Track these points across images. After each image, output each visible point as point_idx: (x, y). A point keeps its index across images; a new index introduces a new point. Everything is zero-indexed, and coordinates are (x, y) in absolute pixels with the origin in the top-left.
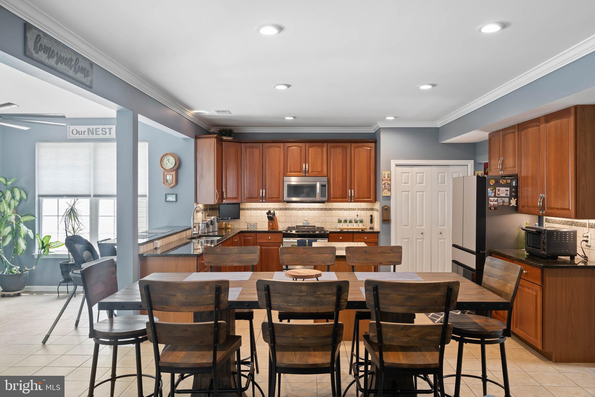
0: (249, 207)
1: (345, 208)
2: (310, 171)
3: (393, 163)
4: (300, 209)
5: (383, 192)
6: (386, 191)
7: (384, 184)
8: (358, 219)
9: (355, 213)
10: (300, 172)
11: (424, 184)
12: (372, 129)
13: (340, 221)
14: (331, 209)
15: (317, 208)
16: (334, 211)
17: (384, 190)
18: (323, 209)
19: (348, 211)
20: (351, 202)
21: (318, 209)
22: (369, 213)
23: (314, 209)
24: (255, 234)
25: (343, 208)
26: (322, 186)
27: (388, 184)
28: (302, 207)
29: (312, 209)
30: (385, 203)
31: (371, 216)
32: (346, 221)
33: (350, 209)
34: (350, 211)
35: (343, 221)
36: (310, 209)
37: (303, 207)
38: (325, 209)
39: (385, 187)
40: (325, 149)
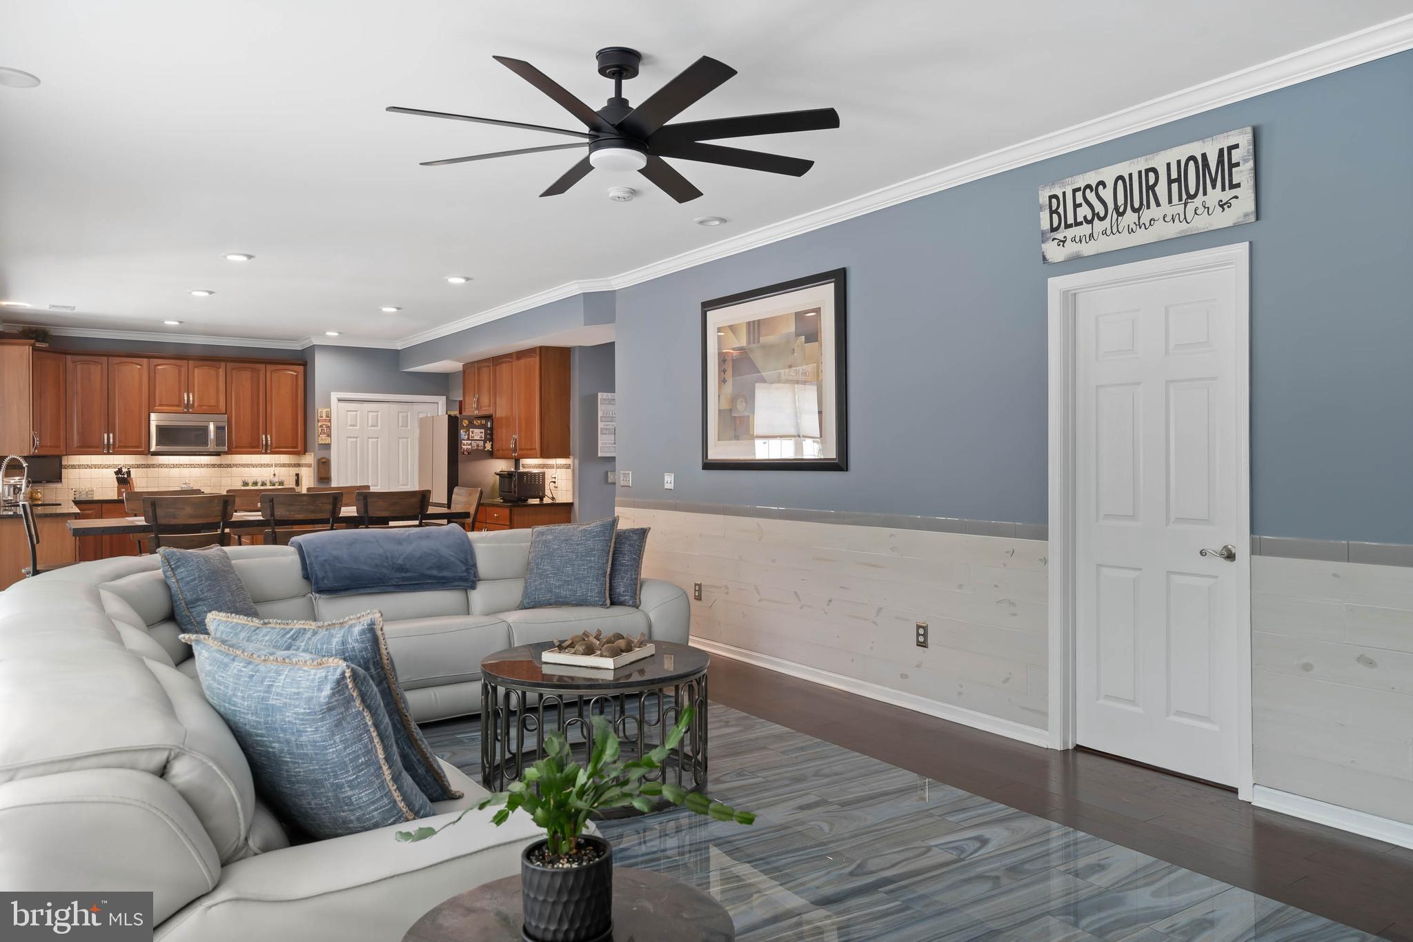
1: (253, 463)
2: (196, 404)
3: (334, 396)
4: (174, 466)
5: (320, 438)
6: (323, 436)
7: (321, 426)
8: (276, 480)
9: (271, 470)
10: (178, 406)
11: (379, 428)
12: (298, 345)
13: (245, 484)
15: (206, 463)
16: (234, 469)
17: (320, 435)
18: (216, 466)
19: (258, 469)
20: (266, 453)
21: (207, 466)
22: (294, 471)
23: (200, 466)
24: (100, 505)
25: (250, 463)
26: (219, 429)
27: (326, 427)
28: (177, 463)
29: (197, 466)
30: (322, 454)
31: (297, 475)
32: (255, 484)
33: (262, 466)
34: (263, 469)
35: (250, 484)
36: (192, 466)
37: (181, 463)
38: (220, 466)
39: (324, 431)
40: (221, 371)
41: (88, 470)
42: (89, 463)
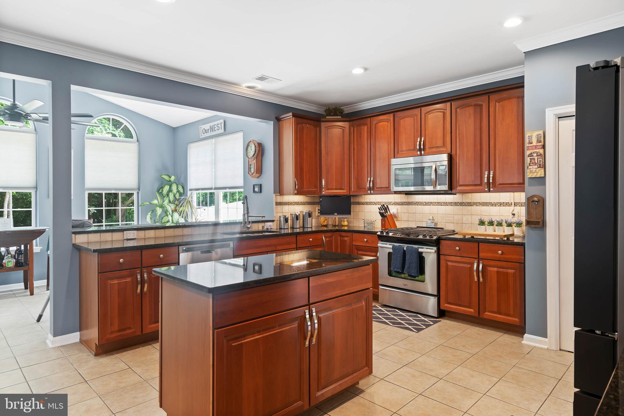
0: (368, 201)
1: (492, 201)
2: (427, 148)
3: (550, 113)
4: (427, 204)
5: (528, 171)
8: (514, 220)
9: (510, 210)
13: (482, 223)
14: (470, 204)
15: (450, 201)
16: (474, 207)
17: (530, 167)
18: (458, 204)
19: (497, 208)
21: (451, 204)
23: (446, 204)
25: (488, 201)
28: (428, 201)
29: (443, 204)
30: (537, 190)
32: (491, 223)
33: (501, 204)
34: (502, 208)
35: (486, 223)
36: (439, 204)
37: (431, 201)
38: (462, 204)
40: (448, 112)
42: (375, 201)
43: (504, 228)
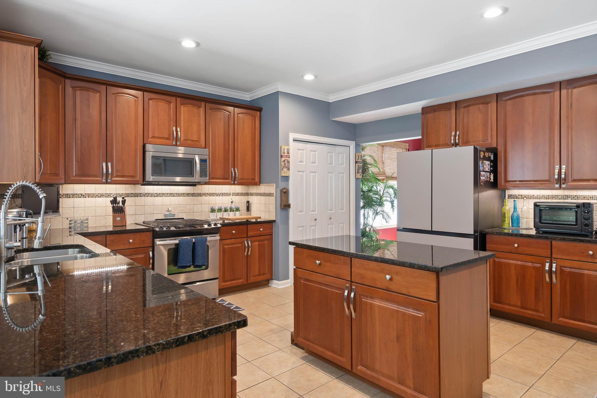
0: (70, 192)
1: (217, 192)
2: (182, 139)
3: (292, 136)
4: (158, 195)
5: (283, 171)
7: (284, 161)
8: (233, 206)
9: (228, 199)
10: (168, 139)
11: (317, 164)
12: (248, 96)
13: (213, 210)
14: (200, 195)
15: (182, 192)
16: (204, 197)
18: (190, 195)
19: (221, 197)
20: (234, 184)
21: (183, 195)
23: (179, 195)
24: (104, 236)
25: (215, 192)
26: (203, 161)
27: (287, 162)
29: (175, 195)
30: (282, 185)
31: (248, 202)
32: (220, 210)
33: (223, 194)
34: (224, 197)
35: (217, 210)
36: (172, 195)
37: (163, 192)
38: (193, 195)
39: (285, 165)
40: (202, 110)
41: (82, 199)
42: (83, 193)
43: (229, 213)
